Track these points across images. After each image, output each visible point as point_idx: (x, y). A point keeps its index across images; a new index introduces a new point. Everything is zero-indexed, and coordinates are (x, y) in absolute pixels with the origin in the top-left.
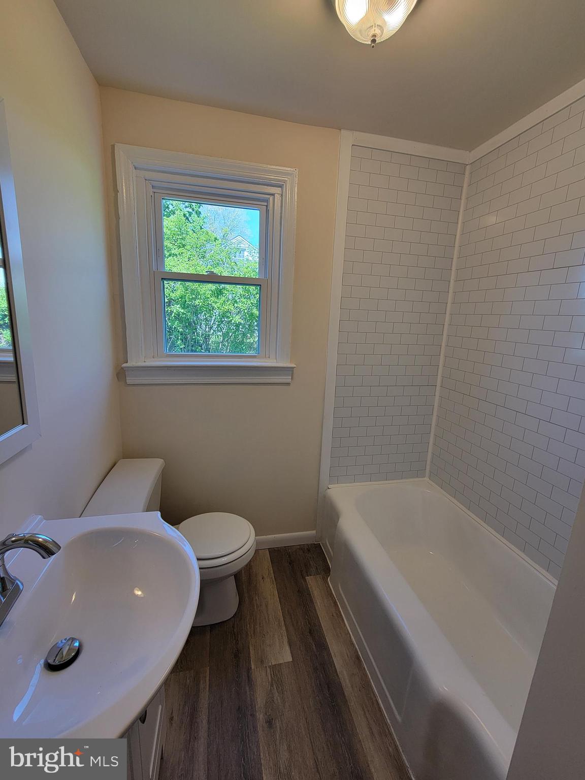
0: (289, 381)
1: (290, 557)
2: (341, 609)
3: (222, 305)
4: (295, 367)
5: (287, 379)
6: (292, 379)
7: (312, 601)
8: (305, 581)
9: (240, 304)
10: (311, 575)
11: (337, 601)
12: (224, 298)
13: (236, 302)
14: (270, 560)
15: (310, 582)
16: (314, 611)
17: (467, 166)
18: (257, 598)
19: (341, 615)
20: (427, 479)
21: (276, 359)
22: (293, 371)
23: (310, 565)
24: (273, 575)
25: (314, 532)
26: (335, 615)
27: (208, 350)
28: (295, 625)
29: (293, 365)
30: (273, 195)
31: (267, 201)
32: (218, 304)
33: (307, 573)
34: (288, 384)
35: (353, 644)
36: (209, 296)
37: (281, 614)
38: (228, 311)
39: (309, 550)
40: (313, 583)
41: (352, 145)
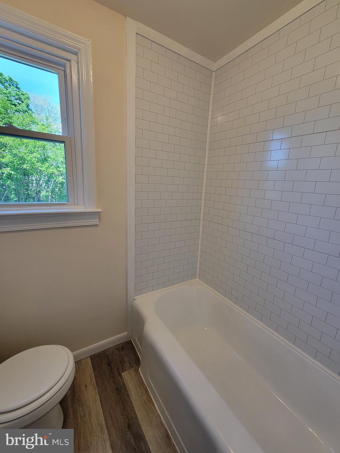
0: (97, 223)
1: (108, 358)
2: (151, 394)
3: (47, 169)
4: (101, 212)
5: (95, 221)
6: (100, 221)
7: (128, 395)
8: (121, 377)
9: (62, 168)
10: (126, 370)
11: (147, 387)
12: (48, 164)
13: (58, 167)
14: (91, 367)
15: (126, 377)
16: (130, 404)
17: (213, 73)
18: (81, 409)
19: (152, 400)
20: (197, 279)
21: (85, 206)
22: (100, 215)
23: (124, 361)
24: (94, 381)
25: (126, 333)
26: (147, 402)
27: (39, 200)
28: (116, 424)
29: (100, 210)
30: (69, 61)
31: (64, 66)
32: (44, 168)
33: (122, 369)
34: (96, 225)
35: (163, 424)
36: (35, 162)
37: (103, 418)
38: (52, 173)
39: (123, 348)
40: (127, 377)
41: (137, 33)
